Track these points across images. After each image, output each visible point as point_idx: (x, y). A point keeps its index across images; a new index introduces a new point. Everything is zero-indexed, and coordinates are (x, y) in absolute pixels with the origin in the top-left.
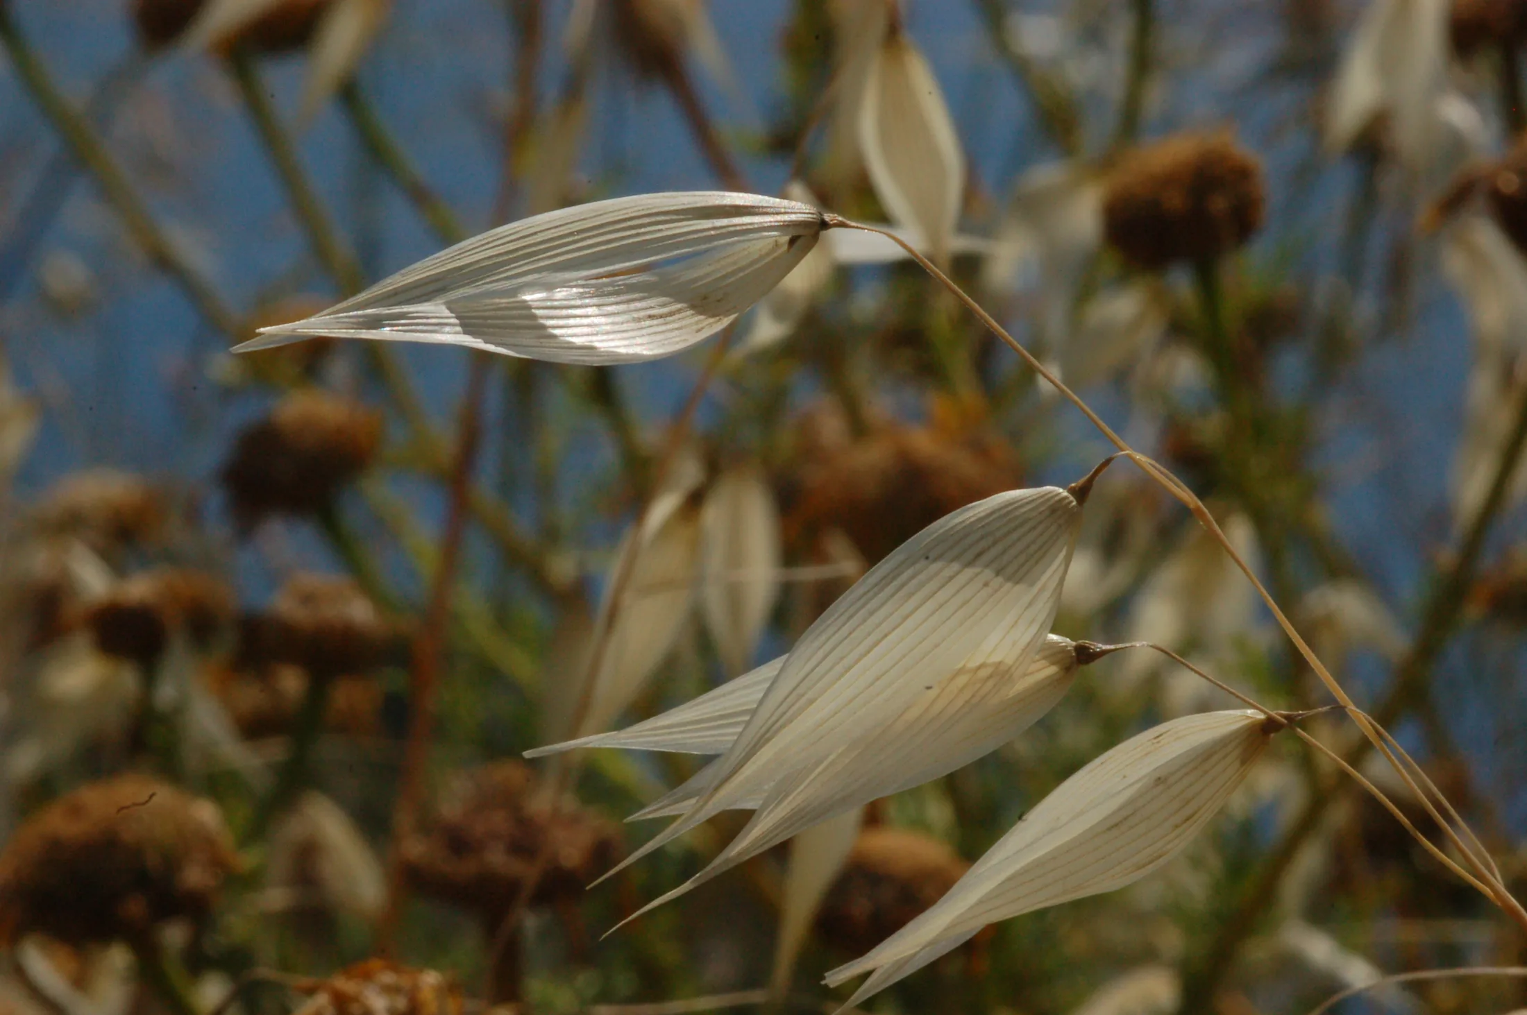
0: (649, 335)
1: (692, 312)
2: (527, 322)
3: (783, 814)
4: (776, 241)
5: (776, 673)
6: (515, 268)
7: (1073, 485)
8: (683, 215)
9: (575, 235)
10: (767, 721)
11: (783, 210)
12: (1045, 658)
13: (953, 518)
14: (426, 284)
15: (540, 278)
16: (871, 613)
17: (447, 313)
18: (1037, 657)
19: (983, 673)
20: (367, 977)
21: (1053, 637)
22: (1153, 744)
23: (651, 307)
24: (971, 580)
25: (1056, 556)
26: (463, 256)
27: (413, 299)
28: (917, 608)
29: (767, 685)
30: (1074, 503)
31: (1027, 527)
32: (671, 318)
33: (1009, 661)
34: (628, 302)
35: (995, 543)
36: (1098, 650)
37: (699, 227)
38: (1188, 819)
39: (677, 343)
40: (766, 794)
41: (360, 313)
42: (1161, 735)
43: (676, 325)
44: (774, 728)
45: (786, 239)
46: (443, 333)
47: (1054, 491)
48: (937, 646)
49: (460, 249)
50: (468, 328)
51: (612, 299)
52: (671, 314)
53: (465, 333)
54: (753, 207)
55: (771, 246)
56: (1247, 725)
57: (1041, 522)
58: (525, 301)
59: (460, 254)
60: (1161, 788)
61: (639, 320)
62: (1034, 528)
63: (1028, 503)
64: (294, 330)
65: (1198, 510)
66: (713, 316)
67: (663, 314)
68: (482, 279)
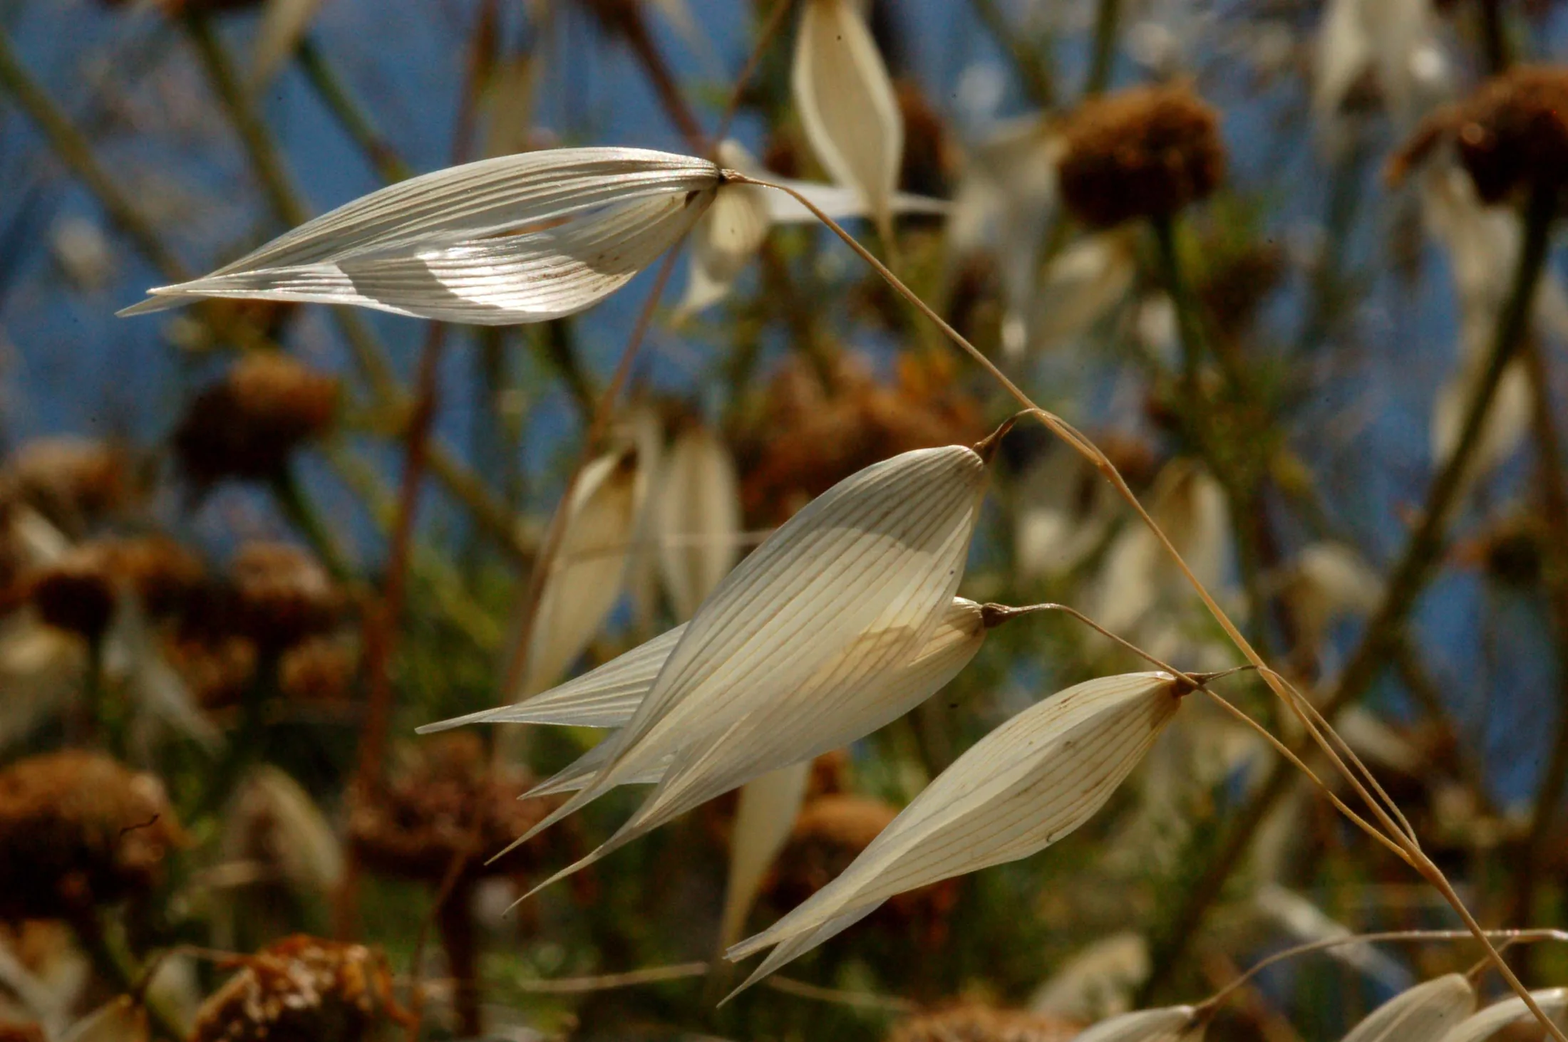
0: (545, 294)
1: (589, 270)
2: (424, 282)
3: (687, 784)
4: (673, 198)
5: (676, 642)
6: (408, 226)
7: (979, 443)
8: (579, 171)
9: (469, 193)
10: (669, 689)
11: (680, 166)
12: (949, 622)
13: (858, 478)
14: (318, 243)
15: (434, 236)
16: (776, 576)
17: (338, 273)
18: (943, 621)
19: (888, 638)
20: (293, 952)
21: (960, 600)
22: (1060, 708)
23: (546, 267)
24: (871, 546)
25: (962, 518)
26: (353, 215)
27: (308, 258)
28: (823, 570)
29: (668, 654)
30: (980, 462)
31: (929, 489)
32: (567, 278)
33: (914, 626)
34: (522, 261)
35: (901, 503)
36: (1006, 612)
37: (594, 183)
38: (1097, 784)
39: (574, 302)
40: (667, 767)
41: (252, 273)
42: (1069, 699)
43: (572, 285)
44: (674, 699)
45: (683, 195)
46: (336, 293)
47: (959, 450)
48: (842, 609)
49: (350, 209)
50: (362, 289)
51: (506, 259)
52: (567, 273)
53: (360, 293)
54: (650, 162)
55: (667, 203)
56: (1157, 687)
57: (947, 482)
58: (422, 261)
59: (350, 213)
60: (1071, 752)
61: (534, 279)
62: (940, 487)
63: (930, 464)
64: (184, 291)
65: (1106, 468)
66: (612, 274)
67: (559, 273)
68: (374, 238)
